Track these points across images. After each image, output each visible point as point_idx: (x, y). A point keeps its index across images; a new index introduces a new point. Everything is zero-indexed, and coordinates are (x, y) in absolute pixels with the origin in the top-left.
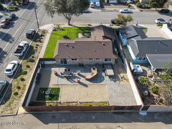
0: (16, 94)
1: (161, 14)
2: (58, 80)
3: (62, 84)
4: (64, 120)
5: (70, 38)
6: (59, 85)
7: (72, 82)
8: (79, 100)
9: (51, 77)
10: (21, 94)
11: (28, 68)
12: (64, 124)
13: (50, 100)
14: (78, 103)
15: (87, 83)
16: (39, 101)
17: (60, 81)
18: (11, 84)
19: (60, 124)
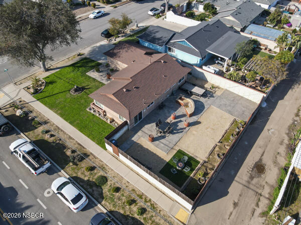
0: (143, 211)
1: (142, 3)
2: (163, 143)
3: (175, 143)
4: (233, 172)
5: (86, 87)
6: (174, 148)
7: (182, 132)
8: (215, 141)
9: (147, 149)
10: (149, 204)
11: (95, 171)
12: (238, 175)
13: (192, 170)
14: (218, 144)
15: (194, 119)
16: (185, 184)
17: (167, 143)
18: (111, 212)
19: (236, 178)
